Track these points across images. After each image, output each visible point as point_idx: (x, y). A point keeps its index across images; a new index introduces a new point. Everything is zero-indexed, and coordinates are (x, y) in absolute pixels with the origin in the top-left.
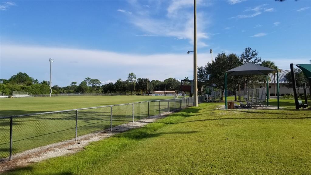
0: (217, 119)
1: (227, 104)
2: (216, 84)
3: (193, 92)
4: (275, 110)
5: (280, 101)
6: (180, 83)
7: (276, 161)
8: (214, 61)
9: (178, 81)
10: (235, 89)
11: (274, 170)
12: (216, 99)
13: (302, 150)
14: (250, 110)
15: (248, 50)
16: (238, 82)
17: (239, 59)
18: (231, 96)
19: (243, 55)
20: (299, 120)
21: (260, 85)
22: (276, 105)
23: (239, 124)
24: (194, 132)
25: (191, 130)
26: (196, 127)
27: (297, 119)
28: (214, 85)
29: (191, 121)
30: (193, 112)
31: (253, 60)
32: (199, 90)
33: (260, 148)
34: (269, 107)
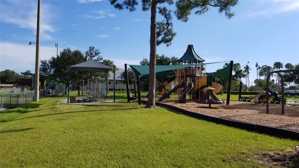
0: (57, 114)
1: (69, 98)
2: (60, 79)
3: (34, 86)
4: (112, 103)
5: (116, 95)
6: (19, 76)
7: (105, 148)
8: (59, 55)
9: (17, 75)
10: (78, 84)
11: (102, 156)
12: (60, 93)
13: (127, 135)
14: (91, 104)
15: (91, 49)
16: (82, 78)
17: (83, 56)
18: (75, 90)
19: (87, 52)
20: (128, 111)
21: (101, 81)
22: (113, 99)
23: (79, 117)
24: (30, 129)
25: (27, 127)
26: (33, 124)
27: (127, 110)
28: (58, 79)
29: (28, 118)
30: (32, 108)
31: (96, 58)
32: (42, 84)
33: (93, 138)
34: (108, 100)
